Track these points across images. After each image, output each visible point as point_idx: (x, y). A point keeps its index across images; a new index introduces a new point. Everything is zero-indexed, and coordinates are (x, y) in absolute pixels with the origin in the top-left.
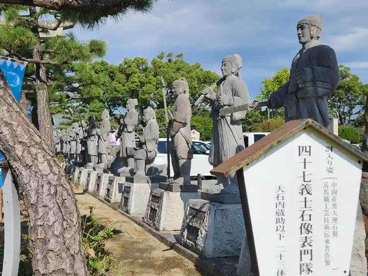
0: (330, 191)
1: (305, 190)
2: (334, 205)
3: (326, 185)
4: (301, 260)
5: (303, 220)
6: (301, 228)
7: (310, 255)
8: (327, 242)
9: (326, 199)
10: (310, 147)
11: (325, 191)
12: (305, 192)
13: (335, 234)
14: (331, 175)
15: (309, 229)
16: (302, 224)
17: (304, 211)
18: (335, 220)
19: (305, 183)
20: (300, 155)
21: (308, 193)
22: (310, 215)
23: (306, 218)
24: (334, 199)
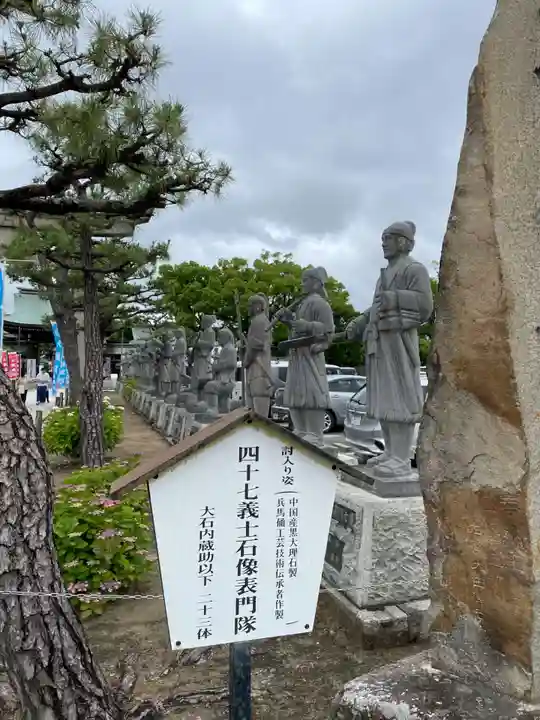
0: (286, 511)
1: (249, 510)
2: (293, 531)
3: (281, 502)
4: (237, 613)
5: (242, 555)
6: (239, 566)
7: (251, 606)
8: (280, 584)
9: (281, 523)
10: (257, 448)
11: (280, 511)
12: (247, 514)
13: (293, 573)
14: (289, 487)
15: (252, 567)
16: (241, 560)
17: (244, 542)
18: (294, 552)
19: (248, 501)
20: (240, 460)
21: (253, 515)
22: (254, 547)
23: (248, 551)
24: (293, 523)
